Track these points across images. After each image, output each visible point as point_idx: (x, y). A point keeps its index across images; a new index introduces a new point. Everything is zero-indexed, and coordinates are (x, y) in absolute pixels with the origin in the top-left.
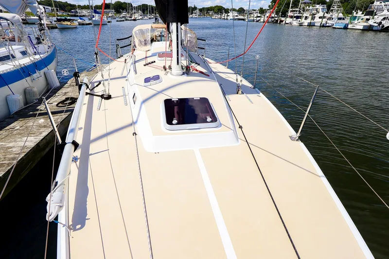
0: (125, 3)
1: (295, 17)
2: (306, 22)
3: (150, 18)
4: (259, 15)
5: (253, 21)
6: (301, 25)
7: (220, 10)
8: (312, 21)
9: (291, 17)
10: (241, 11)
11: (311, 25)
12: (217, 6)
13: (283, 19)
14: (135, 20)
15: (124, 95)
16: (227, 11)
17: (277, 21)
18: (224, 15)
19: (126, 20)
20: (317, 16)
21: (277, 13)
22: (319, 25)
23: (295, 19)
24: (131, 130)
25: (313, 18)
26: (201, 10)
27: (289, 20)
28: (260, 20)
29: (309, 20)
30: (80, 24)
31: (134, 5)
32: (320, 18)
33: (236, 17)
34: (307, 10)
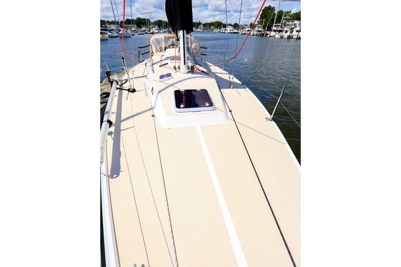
0: (144, 19)
1: (278, 31)
2: (286, 35)
3: (164, 32)
4: (250, 29)
5: (245, 34)
6: (282, 37)
7: (219, 25)
8: (291, 34)
9: (275, 31)
10: (236, 26)
11: (289, 37)
12: (217, 22)
13: (268, 32)
14: (153, 33)
15: (146, 89)
16: (225, 26)
17: (264, 34)
18: (223, 30)
19: (146, 33)
20: (295, 30)
21: (264, 28)
22: (296, 37)
23: (277, 32)
24: (150, 113)
25: (292, 32)
26: (204, 25)
27: (272, 34)
28: (250, 33)
29: (288, 34)
30: (109, 37)
31: (152, 21)
32: (297, 31)
33: (232, 31)
34: (288, 25)
